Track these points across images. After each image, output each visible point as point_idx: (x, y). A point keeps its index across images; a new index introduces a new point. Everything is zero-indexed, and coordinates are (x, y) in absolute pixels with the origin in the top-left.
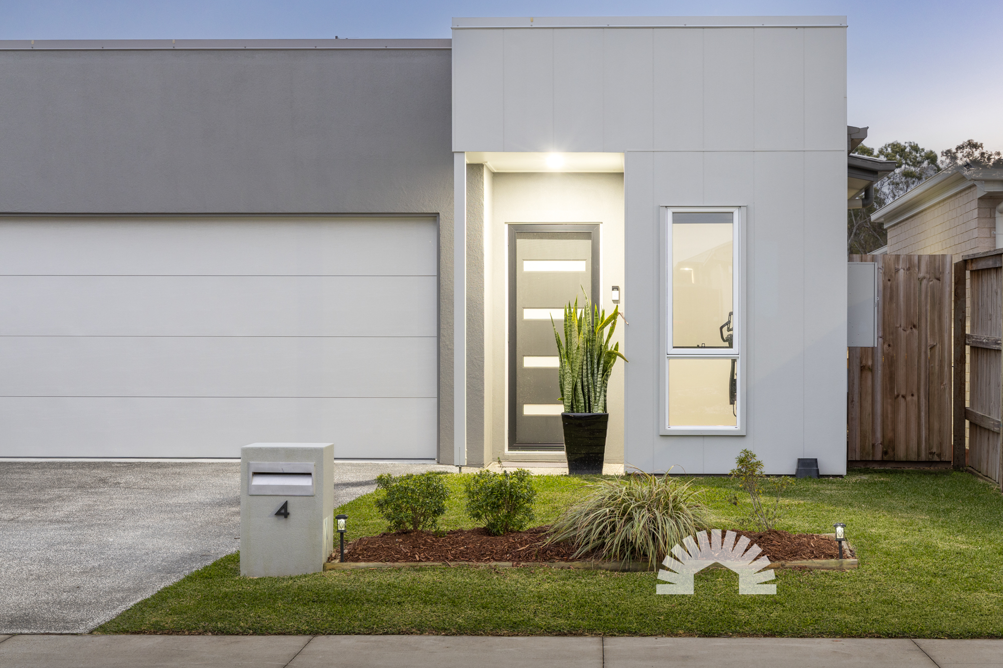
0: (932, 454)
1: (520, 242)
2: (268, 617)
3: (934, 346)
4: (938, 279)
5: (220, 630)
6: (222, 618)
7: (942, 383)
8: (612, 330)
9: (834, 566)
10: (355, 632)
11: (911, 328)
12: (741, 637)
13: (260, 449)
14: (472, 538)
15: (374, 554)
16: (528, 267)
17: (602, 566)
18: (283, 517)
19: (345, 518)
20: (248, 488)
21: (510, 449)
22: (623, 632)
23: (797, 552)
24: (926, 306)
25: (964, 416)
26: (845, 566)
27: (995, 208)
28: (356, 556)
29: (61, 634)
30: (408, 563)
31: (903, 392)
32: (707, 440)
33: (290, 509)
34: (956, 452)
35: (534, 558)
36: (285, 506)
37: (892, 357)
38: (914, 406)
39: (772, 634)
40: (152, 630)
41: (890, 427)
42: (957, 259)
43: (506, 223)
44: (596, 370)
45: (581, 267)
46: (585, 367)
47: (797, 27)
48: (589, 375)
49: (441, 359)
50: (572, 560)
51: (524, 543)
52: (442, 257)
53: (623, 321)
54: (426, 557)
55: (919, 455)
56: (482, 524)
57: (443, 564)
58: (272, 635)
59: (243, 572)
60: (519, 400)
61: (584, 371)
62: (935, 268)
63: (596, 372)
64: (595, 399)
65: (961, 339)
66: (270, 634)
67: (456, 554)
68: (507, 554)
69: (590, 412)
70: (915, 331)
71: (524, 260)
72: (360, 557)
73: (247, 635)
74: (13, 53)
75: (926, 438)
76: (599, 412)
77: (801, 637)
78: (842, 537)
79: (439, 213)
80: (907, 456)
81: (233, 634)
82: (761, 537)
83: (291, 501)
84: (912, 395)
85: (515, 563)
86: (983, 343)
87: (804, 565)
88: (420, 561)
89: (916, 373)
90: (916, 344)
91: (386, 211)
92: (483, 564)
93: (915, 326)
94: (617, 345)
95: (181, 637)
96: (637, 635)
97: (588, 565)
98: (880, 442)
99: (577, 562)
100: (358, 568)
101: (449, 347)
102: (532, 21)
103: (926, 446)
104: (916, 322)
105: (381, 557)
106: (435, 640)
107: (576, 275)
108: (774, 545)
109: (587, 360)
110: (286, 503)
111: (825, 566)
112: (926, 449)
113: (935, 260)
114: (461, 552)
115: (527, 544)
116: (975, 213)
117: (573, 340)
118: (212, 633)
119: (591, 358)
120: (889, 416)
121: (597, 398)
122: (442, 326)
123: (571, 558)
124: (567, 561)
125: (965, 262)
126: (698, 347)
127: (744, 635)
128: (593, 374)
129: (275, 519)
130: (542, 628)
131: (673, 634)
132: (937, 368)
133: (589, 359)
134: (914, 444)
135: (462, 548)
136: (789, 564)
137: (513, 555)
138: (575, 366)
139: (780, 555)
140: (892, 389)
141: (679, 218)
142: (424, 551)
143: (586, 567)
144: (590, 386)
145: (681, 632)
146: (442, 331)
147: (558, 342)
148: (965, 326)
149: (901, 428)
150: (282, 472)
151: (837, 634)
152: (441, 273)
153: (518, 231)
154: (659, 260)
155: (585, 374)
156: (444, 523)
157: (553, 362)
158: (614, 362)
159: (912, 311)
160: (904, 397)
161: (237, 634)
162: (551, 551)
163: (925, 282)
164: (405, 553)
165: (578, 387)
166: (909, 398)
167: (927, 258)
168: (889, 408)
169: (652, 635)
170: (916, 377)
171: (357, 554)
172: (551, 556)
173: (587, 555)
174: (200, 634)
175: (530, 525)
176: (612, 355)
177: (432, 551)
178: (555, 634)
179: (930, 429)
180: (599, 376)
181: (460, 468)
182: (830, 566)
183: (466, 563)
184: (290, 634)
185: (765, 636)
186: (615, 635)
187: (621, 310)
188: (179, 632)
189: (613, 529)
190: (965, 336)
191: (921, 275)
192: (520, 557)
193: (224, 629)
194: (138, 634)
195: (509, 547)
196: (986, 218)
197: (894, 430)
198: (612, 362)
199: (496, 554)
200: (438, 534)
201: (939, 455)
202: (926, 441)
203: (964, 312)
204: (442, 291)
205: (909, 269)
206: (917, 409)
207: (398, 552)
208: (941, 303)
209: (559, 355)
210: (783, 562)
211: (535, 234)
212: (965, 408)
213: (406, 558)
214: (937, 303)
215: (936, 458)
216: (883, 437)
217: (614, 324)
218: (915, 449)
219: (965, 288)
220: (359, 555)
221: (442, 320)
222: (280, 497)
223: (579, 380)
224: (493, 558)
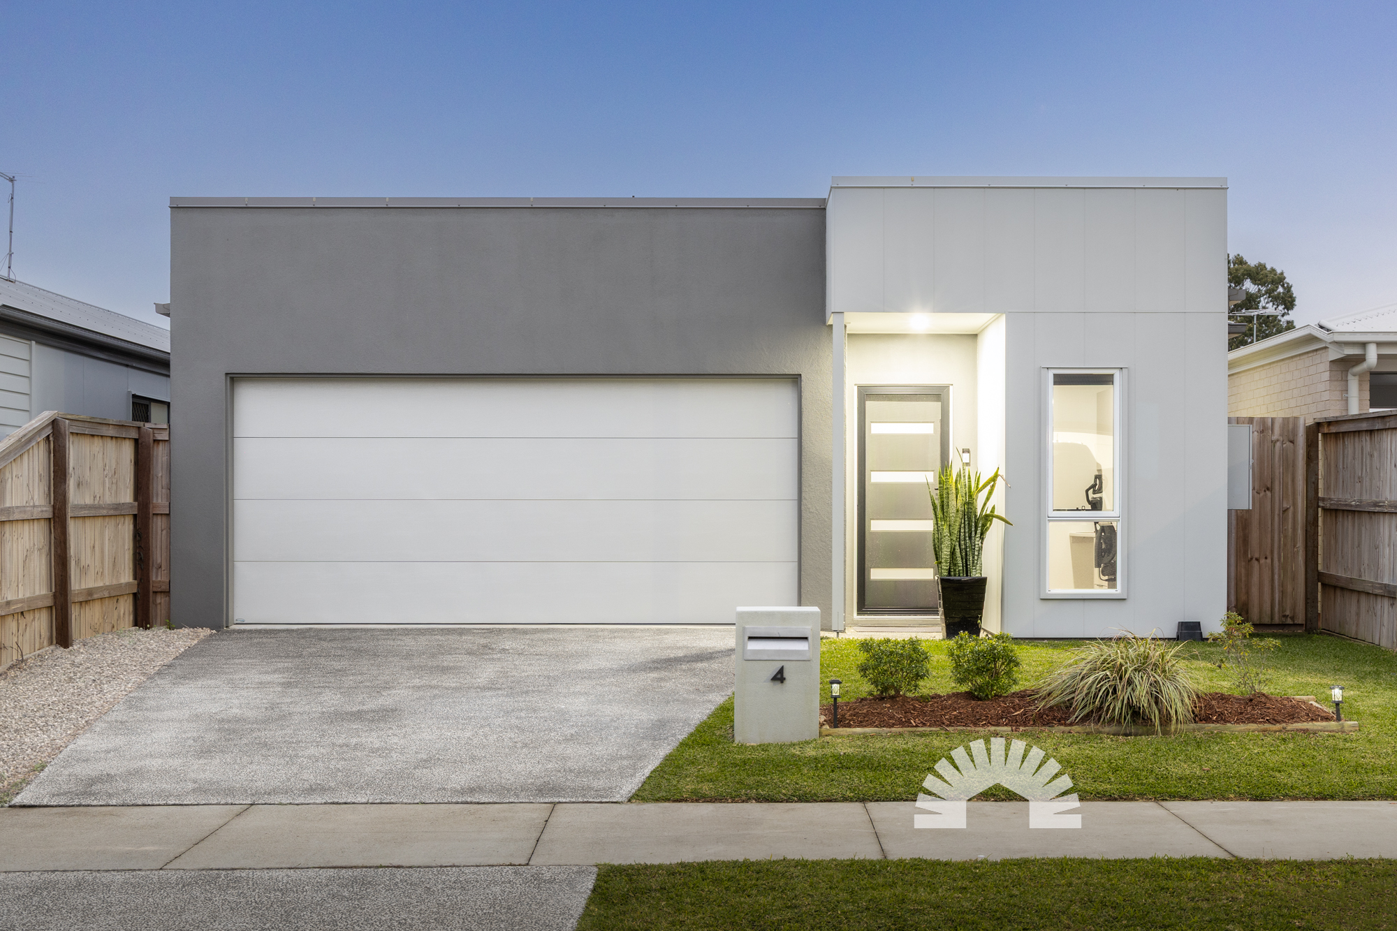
0: (1286, 616)
1: (869, 404)
2: (808, 785)
3: (1288, 508)
4: (1292, 442)
5: (765, 798)
6: (759, 784)
7: (1294, 546)
8: (990, 493)
9: (1335, 728)
10: (902, 799)
11: (1265, 491)
12: (1293, 800)
13: (756, 613)
14: (960, 703)
15: (866, 719)
16: (875, 429)
17: (1103, 730)
18: (779, 682)
19: (839, 683)
20: (743, 653)
21: (858, 614)
22: (1174, 797)
23: (1293, 715)
24: (1280, 469)
25: (1316, 578)
26: (1346, 729)
27: (1348, 371)
28: (847, 722)
29: (601, 802)
30: (905, 729)
31: (1257, 555)
32: (1087, 603)
33: (786, 675)
34: (1309, 615)
35: (1032, 723)
36: (781, 671)
37: (1246, 520)
38: (1267, 568)
39: (1324, 798)
40: (694, 798)
41: (1243, 590)
42: (1310, 422)
43: (855, 385)
44: (973, 533)
45: (929, 430)
46: (962, 530)
47: (1178, 189)
48: (967, 539)
49: (803, 523)
50: (1071, 724)
51: (1017, 707)
52: (804, 419)
53: (1004, 482)
54: (922, 722)
55: (1272, 618)
56: (964, 688)
57: (941, 729)
58: (817, 802)
59: (738, 739)
60: (867, 564)
61: (962, 534)
62: (1288, 431)
63: (973, 535)
64: (973, 563)
65: (1313, 501)
66: (815, 801)
67: (951, 719)
68: (1002, 718)
69: (967, 575)
70: (1269, 493)
71: (872, 422)
72: (851, 722)
73: (792, 802)
74: (367, 210)
75: (1279, 601)
76: (977, 575)
77: (1352, 800)
78: (1340, 700)
79: (801, 375)
80: (1260, 618)
81: (778, 802)
82: (1251, 700)
83: (788, 667)
84: (1266, 558)
85: (1014, 728)
86: (1352, 506)
87: (1305, 728)
88: (917, 726)
89: (1269, 536)
90: (1269, 507)
91: (747, 373)
92: (981, 729)
93: (1268, 489)
94: (994, 508)
95: (725, 804)
96: (1188, 799)
97: (1088, 730)
98: (1233, 605)
99: (1076, 726)
100: (855, 733)
101: (811, 510)
102: (912, 181)
103: (1279, 609)
104: (1269, 486)
105: (875, 723)
106: (991, 806)
107: (925, 437)
108: (1269, 708)
109: (964, 523)
110: (782, 668)
111: (1326, 729)
112: (1279, 612)
113: (1288, 423)
114: (956, 717)
115: (1021, 709)
116: (1326, 376)
117: (950, 503)
118: (756, 800)
119: (969, 521)
120: (1243, 579)
121: (976, 562)
122: (804, 488)
123: (1068, 722)
124: (1065, 725)
125: (1318, 425)
126: (1077, 510)
127: (1295, 798)
128: (970, 537)
129: (771, 684)
130: (1092, 794)
131: (1224, 798)
132: (1290, 530)
133: (966, 523)
134: (1267, 607)
135: (955, 713)
136: (1290, 727)
137: (1009, 720)
138: (953, 529)
139: (1280, 719)
140: (1246, 552)
141: (1061, 380)
142: (917, 717)
143: (1087, 731)
144: (968, 550)
145: (1232, 796)
146: (803, 494)
147: (934, 504)
148: (1318, 489)
149: (1255, 591)
150: (778, 636)
151: (1388, 797)
152: (803, 435)
153: (866, 394)
154: (1040, 419)
155: (962, 537)
156: (926, 687)
157: (927, 526)
158: (990, 525)
159: (1266, 473)
160: (1257, 560)
161: (781, 802)
162: (1047, 716)
163: (1278, 444)
164: (899, 719)
165: (956, 550)
166: (1262, 561)
167: (1281, 421)
168: (1243, 571)
169: (1203, 799)
170: (1269, 541)
171: (848, 719)
172: (1049, 720)
173: (1087, 718)
174: (743, 802)
175: (1015, 689)
176: (988, 518)
177: (926, 716)
178: (1105, 799)
179: (1283, 593)
180: (977, 539)
181: (838, 633)
182: (1331, 729)
183: (964, 728)
184: (836, 801)
185: (1316, 799)
186: (1166, 800)
187: (1002, 472)
188: (721, 799)
189: (1115, 691)
190: (1318, 499)
191: (1274, 438)
192: (1017, 721)
193: (768, 796)
194: (680, 802)
195: (1002, 712)
196: (1337, 380)
197: (1248, 593)
198: (988, 525)
199: (991, 718)
200: (924, 699)
201: (1292, 618)
202: (1279, 604)
203: (1317, 475)
204: (803, 454)
205: (1262, 432)
206: (1270, 572)
207: (892, 717)
208: (1294, 466)
209: (933, 516)
210: (1284, 725)
211: (884, 396)
212: (1318, 570)
213: (902, 724)
214: (1289, 464)
215: (1289, 621)
216: (1237, 600)
217: (993, 486)
218: (1269, 612)
219: (1318, 451)
220: (850, 721)
221: (803, 483)
222: (776, 662)
223: (957, 543)
224: (989, 723)
